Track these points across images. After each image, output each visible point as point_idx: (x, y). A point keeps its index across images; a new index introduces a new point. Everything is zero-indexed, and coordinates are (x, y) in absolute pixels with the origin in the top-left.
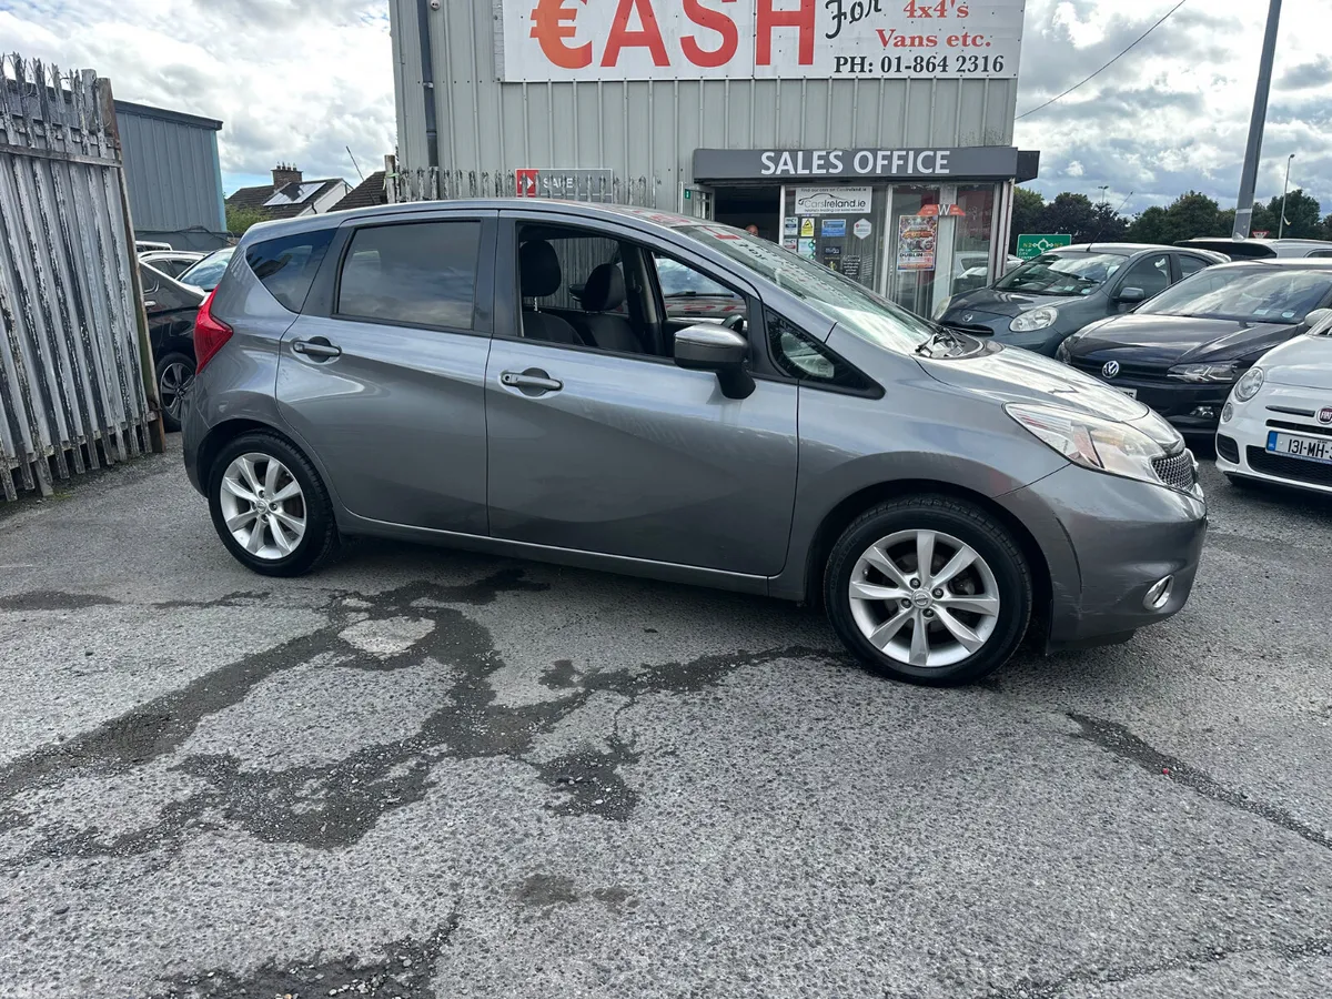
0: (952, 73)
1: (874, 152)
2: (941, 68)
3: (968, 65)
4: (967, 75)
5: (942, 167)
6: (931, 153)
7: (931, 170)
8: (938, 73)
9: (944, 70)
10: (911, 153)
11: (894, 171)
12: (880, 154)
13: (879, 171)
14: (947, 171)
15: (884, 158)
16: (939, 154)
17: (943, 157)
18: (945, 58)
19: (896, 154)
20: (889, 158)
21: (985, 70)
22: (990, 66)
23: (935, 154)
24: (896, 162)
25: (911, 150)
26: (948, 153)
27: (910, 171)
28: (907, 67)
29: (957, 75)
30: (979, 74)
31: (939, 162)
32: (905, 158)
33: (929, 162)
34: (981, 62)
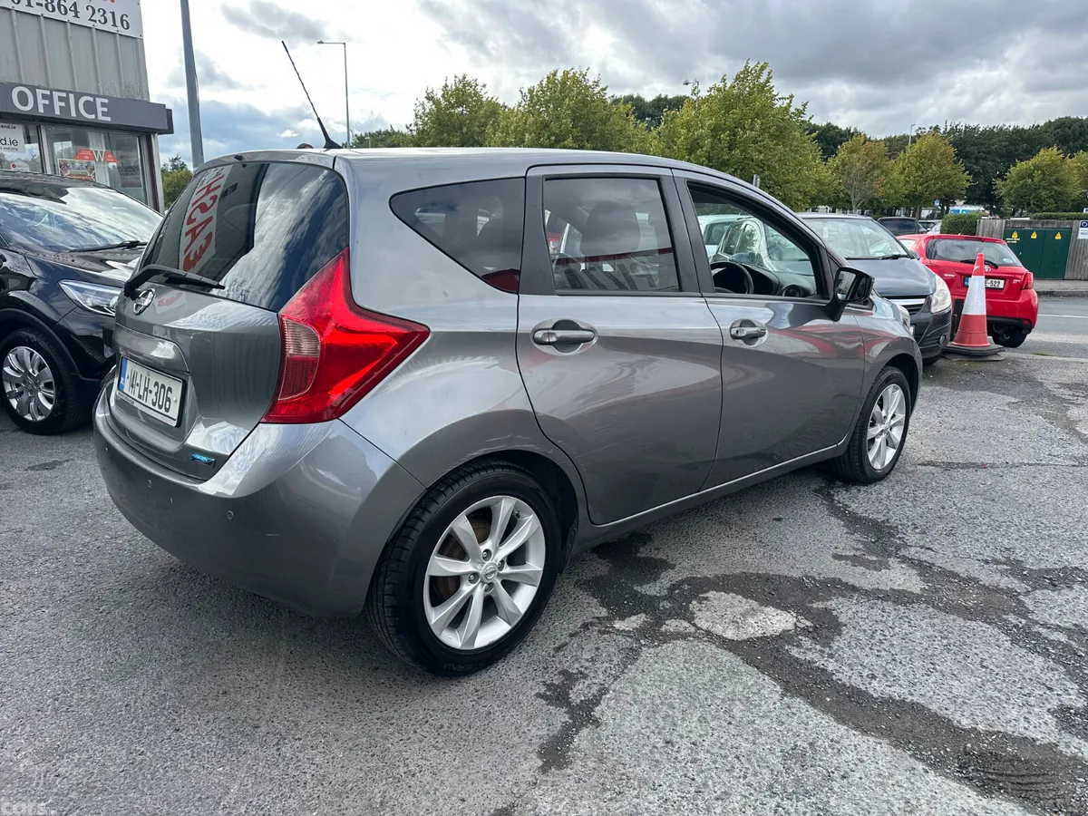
0: (83, 20)
1: (33, 89)
2: (73, 14)
3: (98, 16)
4: (99, 26)
5: (104, 114)
6: (91, 99)
7: (93, 116)
8: (70, 17)
9: (76, 16)
10: (71, 96)
11: (57, 112)
12: (39, 92)
13: (41, 110)
14: (108, 119)
15: (44, 97)
16: (99, 101)
17: (103, 105)
18: (75, 4)
19: (56, 95)
20: (50, 98)
21: (114, 25)
22: (118, 23)
23: (95, 100)
24: (58, 104)
25: (71, 92)
26: (106, 101)
27: (73, 114)
28: (38, 4)
29: (90, 24)
30: (108, 27)
31: (100, 109)
32: (66, 100)
33: (90, 107)
34: (109, 16)
